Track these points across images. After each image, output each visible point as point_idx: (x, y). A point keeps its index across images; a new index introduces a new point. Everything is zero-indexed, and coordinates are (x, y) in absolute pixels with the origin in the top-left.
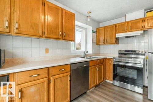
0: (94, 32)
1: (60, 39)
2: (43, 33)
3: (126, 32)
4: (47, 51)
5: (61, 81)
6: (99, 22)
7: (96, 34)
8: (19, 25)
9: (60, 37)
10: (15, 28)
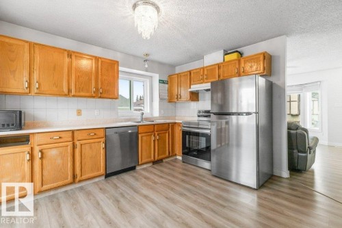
0: (164, 83)
1: (94, 97)
2: (69, 91)
3: (202, 83)
4: (79, 113)
5: (91, 148)
6: (173, 66)
7: (167, 86)
8: (39, 85)
9: (94, 95)
10: (35, 89)
